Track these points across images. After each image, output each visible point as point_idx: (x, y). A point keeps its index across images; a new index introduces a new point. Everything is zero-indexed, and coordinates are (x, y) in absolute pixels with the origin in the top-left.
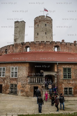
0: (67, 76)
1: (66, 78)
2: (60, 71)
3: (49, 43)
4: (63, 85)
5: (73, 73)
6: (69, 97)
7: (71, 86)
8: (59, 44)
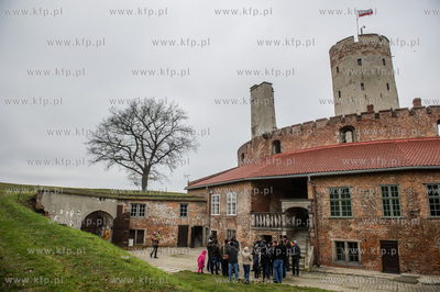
0: (340, 205)
1: (338, 214)
2: (322, 196)
3: (324, 124)
4: (331, 233)
5: (358, 202)
6: (348, 267)
7: (352, 237)
8: (353, 122)
